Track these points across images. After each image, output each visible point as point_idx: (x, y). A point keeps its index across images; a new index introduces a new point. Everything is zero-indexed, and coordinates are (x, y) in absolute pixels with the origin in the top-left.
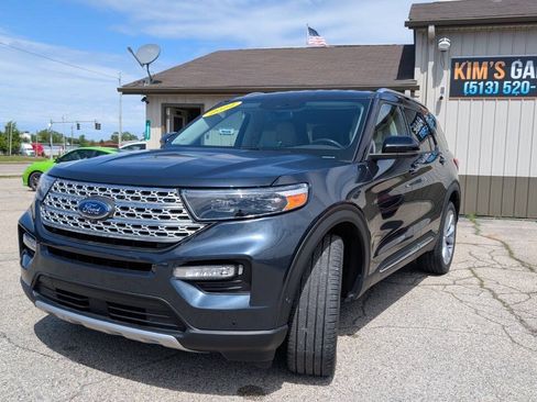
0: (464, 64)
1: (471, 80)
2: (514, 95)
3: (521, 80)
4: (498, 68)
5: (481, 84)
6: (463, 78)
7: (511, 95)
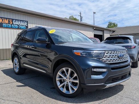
0: (2, 19)
1: (4, 23)
2: (15, 28)
3: (16, 25)
4: (10, 21)
5: (7, 25)
6: (2, 22)
7: (14, 28)
